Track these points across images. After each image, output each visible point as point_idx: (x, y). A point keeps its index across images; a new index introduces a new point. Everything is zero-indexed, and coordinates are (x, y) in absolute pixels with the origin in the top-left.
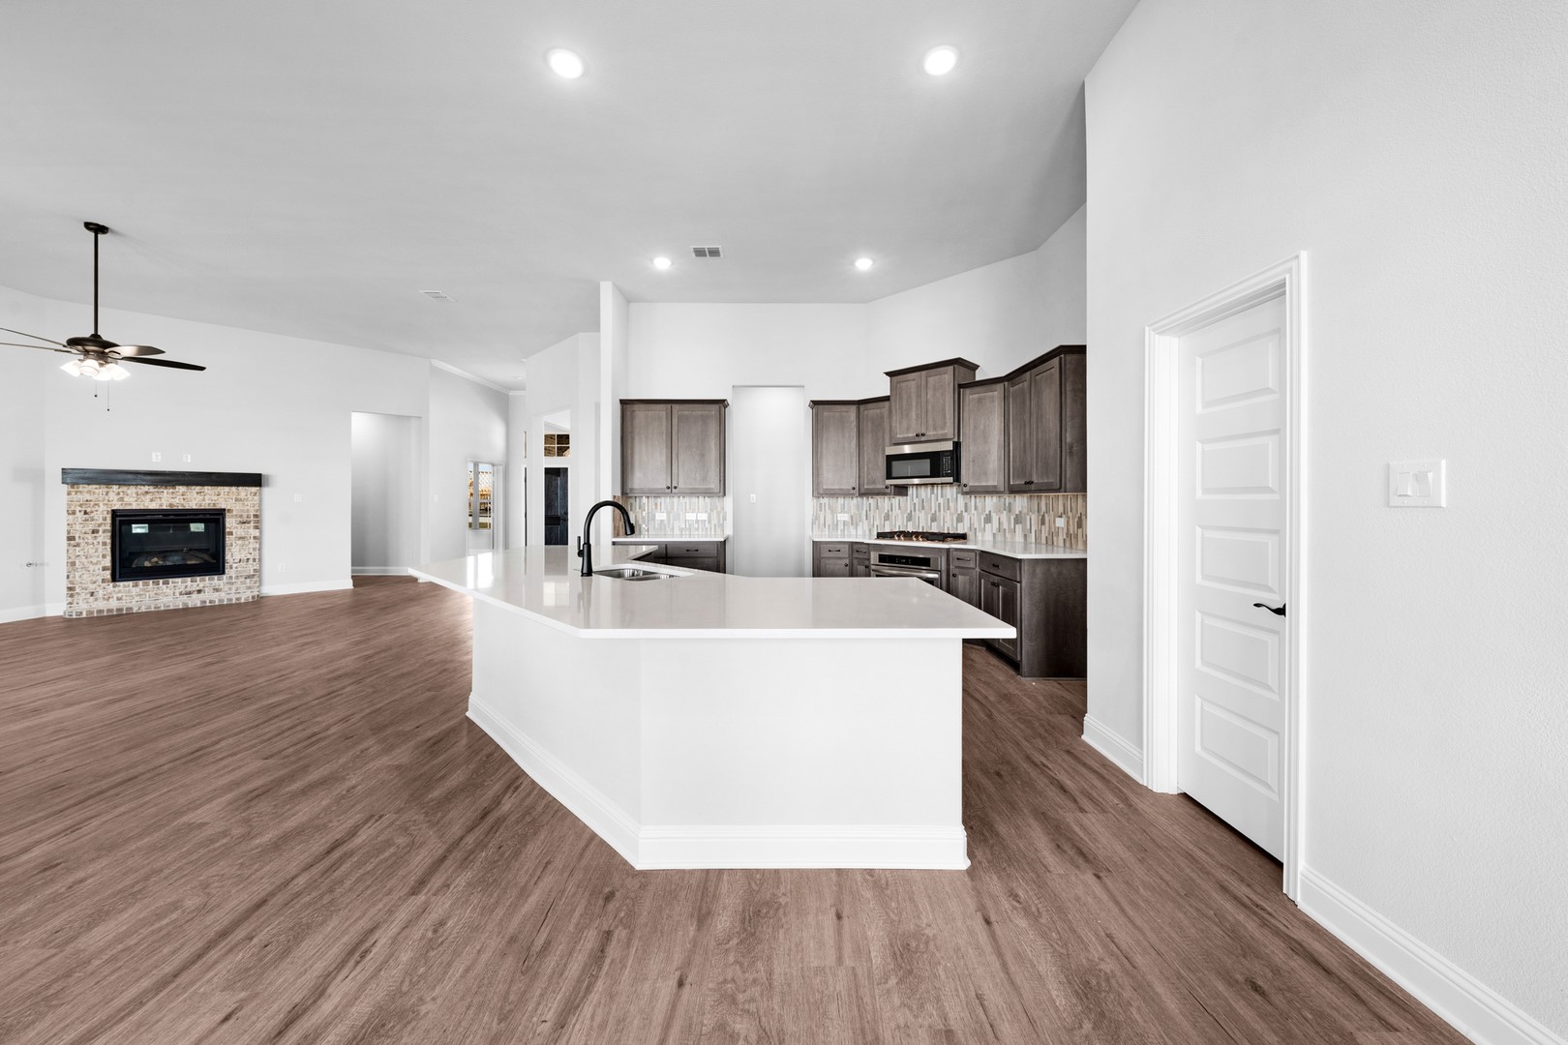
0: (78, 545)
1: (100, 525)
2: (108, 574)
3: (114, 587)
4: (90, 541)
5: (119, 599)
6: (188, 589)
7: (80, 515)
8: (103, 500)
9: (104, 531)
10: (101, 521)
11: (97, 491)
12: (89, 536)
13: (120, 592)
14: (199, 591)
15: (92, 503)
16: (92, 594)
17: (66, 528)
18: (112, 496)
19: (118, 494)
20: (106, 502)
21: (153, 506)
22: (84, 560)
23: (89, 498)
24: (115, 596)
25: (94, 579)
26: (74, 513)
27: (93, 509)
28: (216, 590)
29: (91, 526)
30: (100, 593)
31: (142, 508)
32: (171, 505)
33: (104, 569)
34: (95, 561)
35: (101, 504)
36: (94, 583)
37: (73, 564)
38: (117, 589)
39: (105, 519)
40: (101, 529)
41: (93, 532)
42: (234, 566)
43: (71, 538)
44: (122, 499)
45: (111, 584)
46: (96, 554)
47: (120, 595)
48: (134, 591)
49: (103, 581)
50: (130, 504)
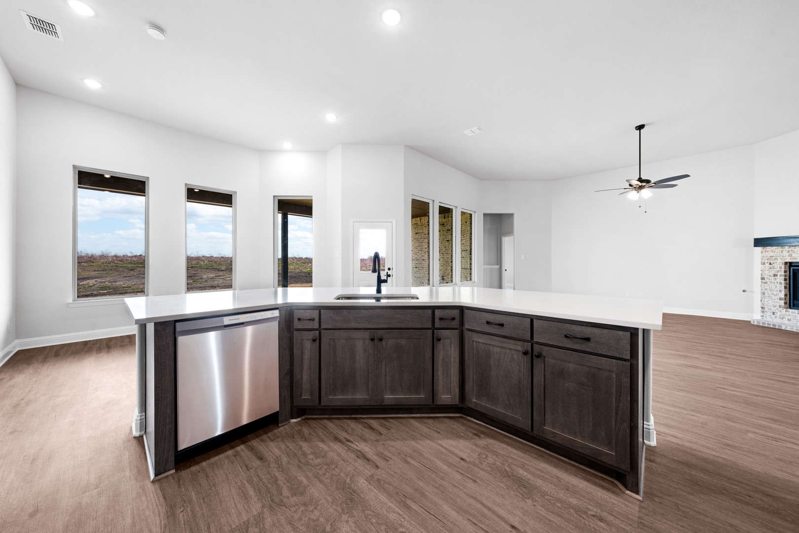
0: (766, 283)
1: (778, 272)
2: (783, 303)
3: (786, 311)
4: (773, 281)
5: (789, 320)
7: (767, 265)
8: (780, 256)
9: (780, 276)
10: (779, 269)
11: (776, 250)
12: (772, 278)
13: (789, 315)
15: (774, 258)
16: (774, 313)
17: (760, 272)
18: (785, 253)
19: (789, 252)
20: (781, 257)
22: (769, 292)
23: (772, 255)
24: (787, 318)
25: (775, 304)
26: (764, 264)
27: (774, 262)
29: (773, 272)
30: (778, 314)
33: (780, 299)
34: (775, 293)
35: (779, 258)
36: (775, 307)
37: (764, 293)
38: (787, 313)
39: (781, 268)
40: (779, 274)
41: (774, 276)
43: (763, 279)
44: (791, 255)
45: (785, 309)
46: (776, 289)
47: (789, 317)
49: (780, 306)
50: (796, 259)
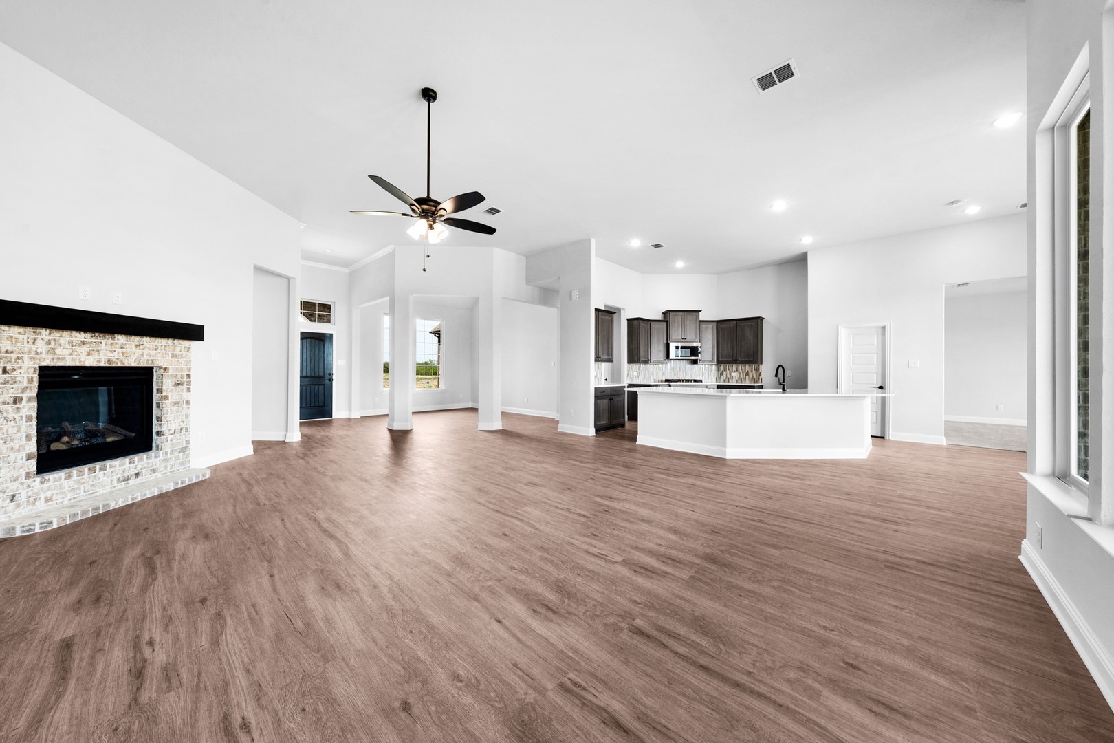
1: (24, 390)
2: (33, 464)
3: (42, 483)
4: (11, 416)
5: (48, 500)
6: (126, 474)
8: (30, 352)
9: (29, 400)
10: (25, 384)
11: (21, 337)
12: (10, 408)
13: (49, 489)
14: (137, 475)
15: (14, 356)
16: (13, 498)
18: (41, 346)
19: (49, 343)
20: (33, 355)
21: (90, 362)
23: (10, 348)
24: (43, 496)
25: (15, 475)
27: (16, 366)
28: (153, 471)
29: (12, 392)
30: (22, 497)
31: (78, 364)
32: (109, 361)
33: (29, 458)
34: (16, 447)
35: (25, 357)
36: (16, 480)
38: (45, 486)
39: (31, 381)
40: (25, 396)
41: (15, 402)
42: (170, 437)
44: (52, 351)
45: (38, 479)
46: (19, 435)
47: (49, 494)
48: (67, 484)
49: (28, 475)
50: (64, 359)
